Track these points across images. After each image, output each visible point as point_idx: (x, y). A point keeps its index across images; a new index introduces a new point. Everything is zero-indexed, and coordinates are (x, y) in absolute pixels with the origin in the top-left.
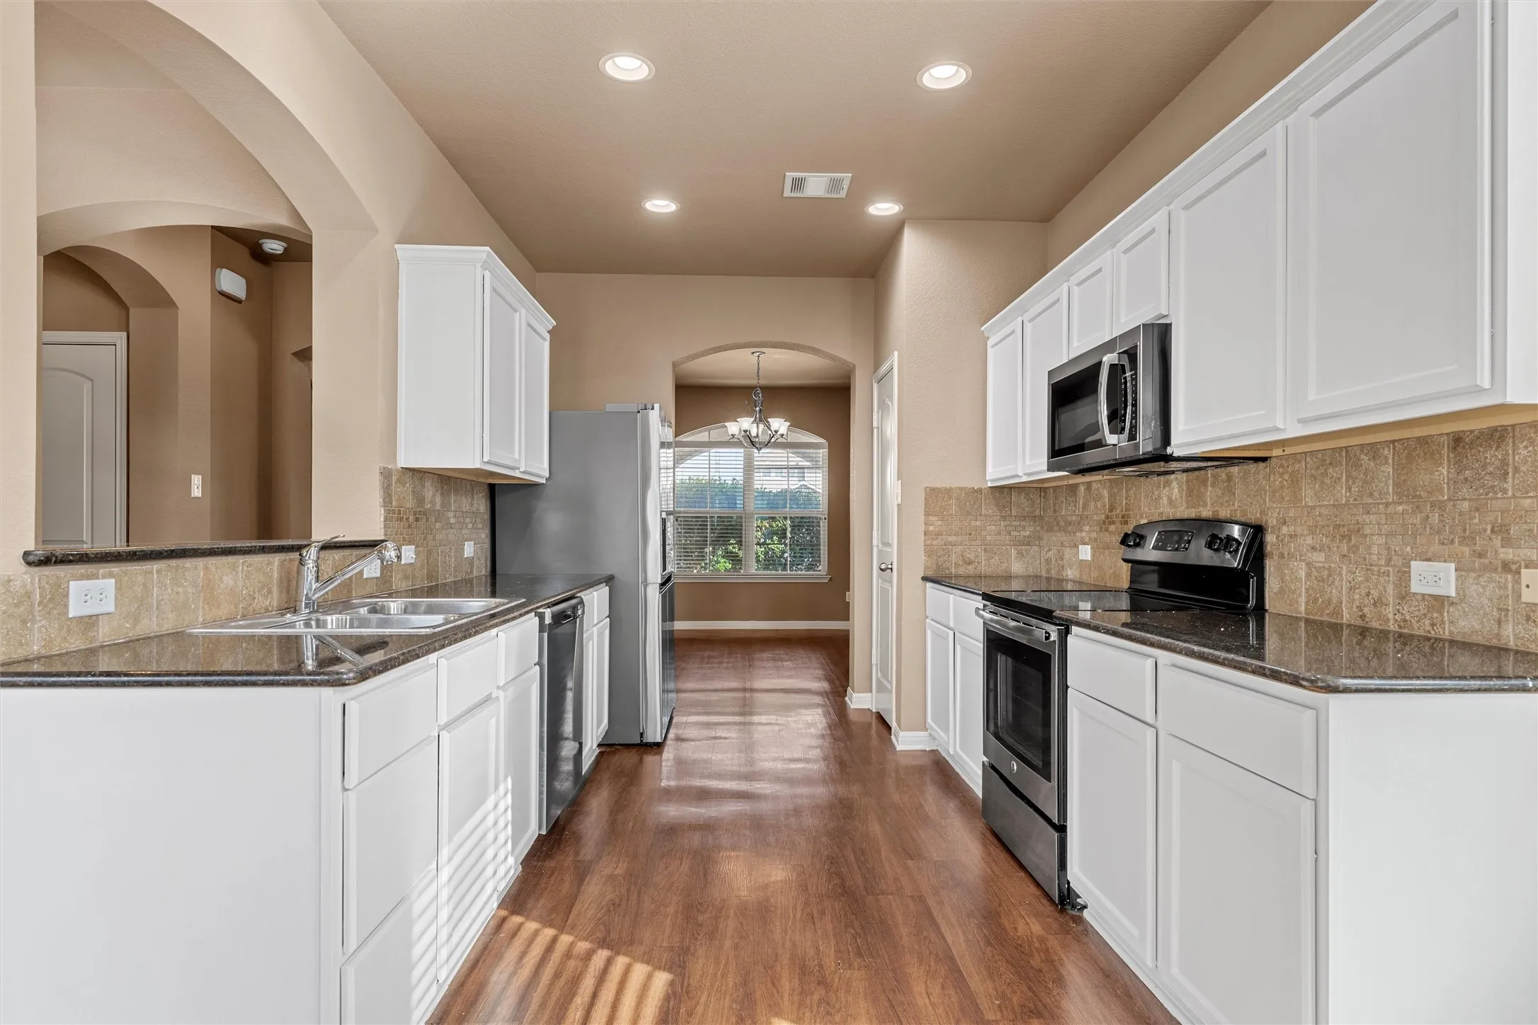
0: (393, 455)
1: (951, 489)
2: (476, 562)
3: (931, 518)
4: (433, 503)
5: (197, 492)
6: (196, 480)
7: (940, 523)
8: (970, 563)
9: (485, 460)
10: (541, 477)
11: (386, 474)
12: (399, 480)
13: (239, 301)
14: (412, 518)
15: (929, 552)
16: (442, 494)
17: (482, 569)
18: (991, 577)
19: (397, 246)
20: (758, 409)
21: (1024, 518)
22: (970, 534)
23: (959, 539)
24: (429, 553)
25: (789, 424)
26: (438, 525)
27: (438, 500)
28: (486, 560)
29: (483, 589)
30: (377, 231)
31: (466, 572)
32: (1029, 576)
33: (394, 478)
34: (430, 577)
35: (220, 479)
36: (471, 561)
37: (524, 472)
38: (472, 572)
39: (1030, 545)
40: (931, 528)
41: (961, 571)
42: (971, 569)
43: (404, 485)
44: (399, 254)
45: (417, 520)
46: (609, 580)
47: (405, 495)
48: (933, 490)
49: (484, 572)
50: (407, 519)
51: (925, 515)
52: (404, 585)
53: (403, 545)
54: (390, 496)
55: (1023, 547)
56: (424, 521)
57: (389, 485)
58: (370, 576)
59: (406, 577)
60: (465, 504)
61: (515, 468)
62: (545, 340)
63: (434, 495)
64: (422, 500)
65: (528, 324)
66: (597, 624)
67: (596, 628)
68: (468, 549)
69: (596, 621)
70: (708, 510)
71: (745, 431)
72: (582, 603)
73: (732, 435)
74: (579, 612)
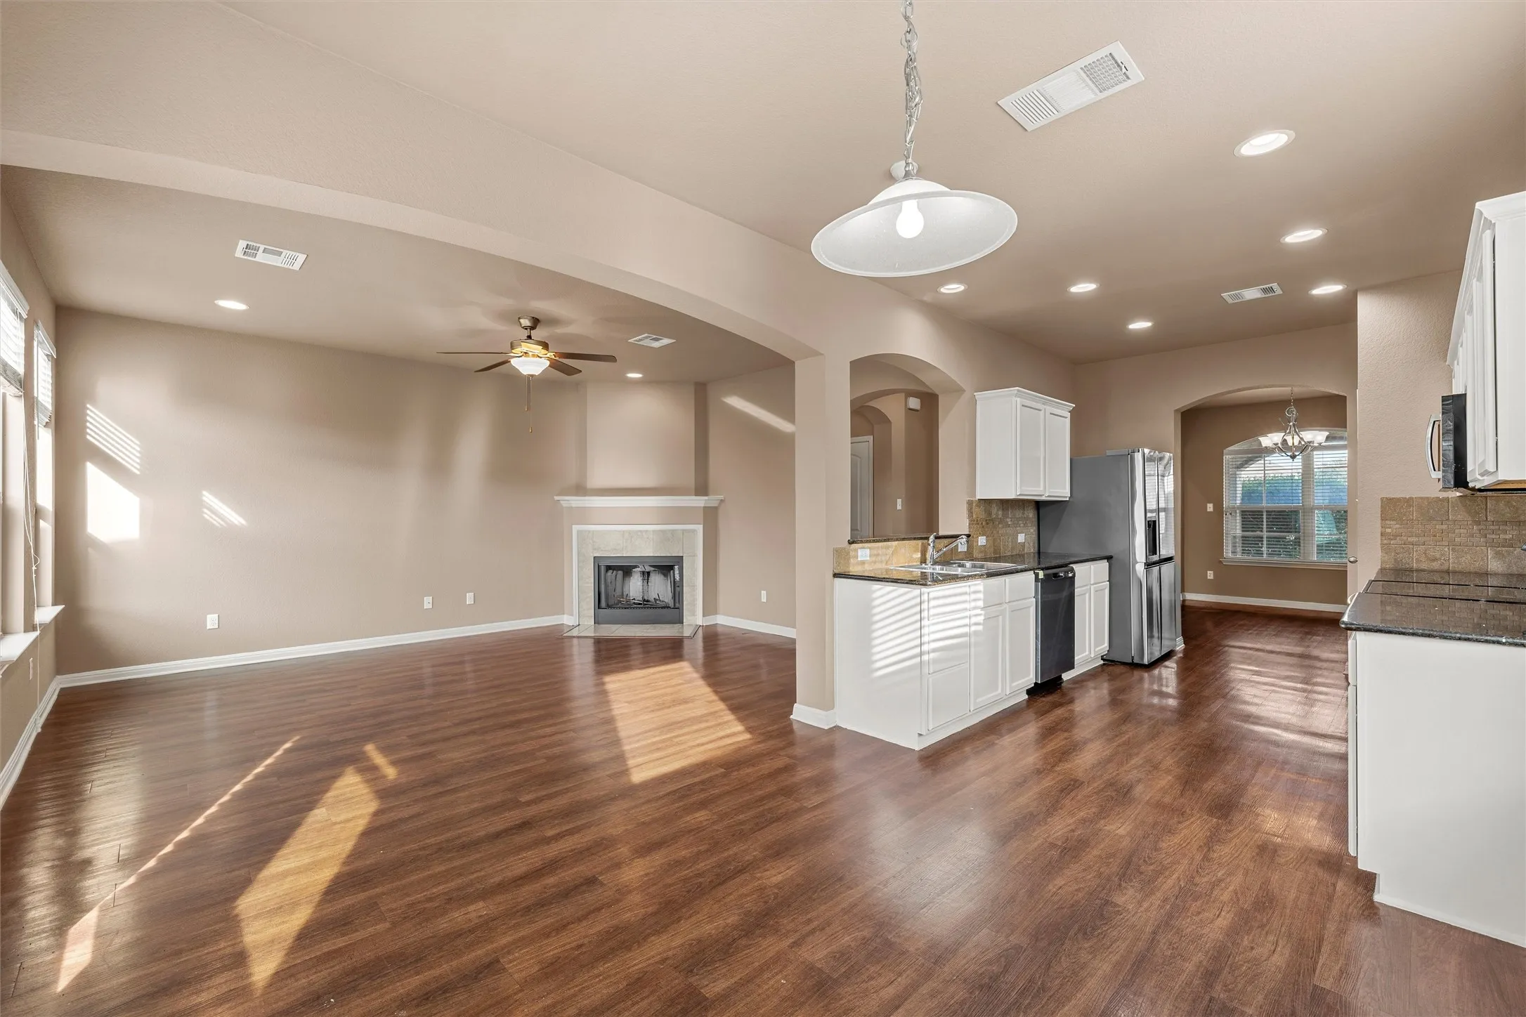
0: (973, 492)
1: (1411, 498)
2: (1027, 545)
3: (1388, 522)
4: (997, 515)
5: (899, 507)
6: (899, 501)
7: (1398, 526)
8: (1435, 560)
9: (1018, 494)
10: (1066, 497)
11: (970, 503)
12: (977, 506)
13: (917, 411)
14: (984, 523)
15: (1385, 548)
16: (1003, 510)
17: (1031, 548)
18: (1460, 572)
19: (975, 394)
20: (1291, 424)
21: (1505, 523)
22: (1435, 536)
23: (1422, 539)
24: (994, 540)
26: (1000, 526)
27: (1000, 513)
28: (1034, 543)
29: (1032, 560)
30: (965, 391)
31: (1020, 551)
32: (1511, 575)
33: (974, 505)
34: (995, 552)
35: (909, 502)
36: (1023, 545)
37: (1048, 496)
38: (1024, 550)
39: (1513, 547)
40: (1389, 530)
41: (1424, 566)
42: (1436, 566)
43: (979, 507)
44: (977, 397)
45: (987, 524)
46: (1109, 558)
47: (979, 513)
48: (1390, 500)
49: (1032, 550)
50: (982, 523)
51: (1382, 520)
52: (980, 556)
53: (980, 536)
54: (972, 513)
55: (1503, 549)
56: (991, 524)
57: (971, 509)
58: (961, 550)
59: (981, 552)
60: (1019, 513)
61: (1041, 495)
62: (1066, 418)
63: (998, 511)
64: (990, 514)
65: (1051, 414)
66: (1093, 584)
67: (1092, 587)
68: (1021, 538)
69: (1092, 582)
70: (1265, 504)
71: (1276, 444)
72: (1072, 571)
73: (1266, 447)
74: (1070, 575)
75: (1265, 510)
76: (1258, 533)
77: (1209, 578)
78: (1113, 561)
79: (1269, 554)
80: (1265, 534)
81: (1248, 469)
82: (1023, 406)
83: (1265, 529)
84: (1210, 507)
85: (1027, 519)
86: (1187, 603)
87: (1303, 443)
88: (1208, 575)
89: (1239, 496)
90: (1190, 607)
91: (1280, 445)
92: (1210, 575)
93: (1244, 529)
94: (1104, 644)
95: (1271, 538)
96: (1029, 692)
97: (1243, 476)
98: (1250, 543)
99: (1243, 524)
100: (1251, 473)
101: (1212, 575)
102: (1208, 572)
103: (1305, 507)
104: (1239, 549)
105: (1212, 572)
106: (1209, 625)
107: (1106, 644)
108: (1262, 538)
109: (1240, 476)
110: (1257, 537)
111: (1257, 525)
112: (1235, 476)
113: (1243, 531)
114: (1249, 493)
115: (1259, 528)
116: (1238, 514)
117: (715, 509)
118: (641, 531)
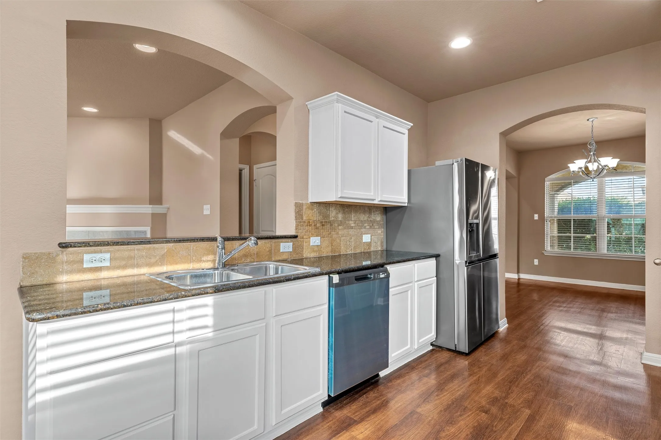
2: (373, 244)
4: (336, 217)
9: (339, 196)
10: (405, 203)
11: (299, 207)
12: (309, 208)
14: (318, 225)
16: (344, 213)
17: (379, 247)
19: (307, 103)
20: (592, 153)
25: (619, 160)
26: (340, 227)
27: (341, 216)
28: (382, 243)
30: (292, 98)
31: (365, 249)
33: (305, 207)
34: (334, 251)
36: (369, 244)
37: (380, 201)
38: (369, 248)
43: (312, 210)
44: (308, 106)
45: (323, 225)
46: (437, 256)
47: (312, 215)
49: (380, 249)
50: (315, 225)
52: (313, 255)
53: (312, 237)
54: (301, 215)
56: (328, 226)
57: (301, 211)
58: (284, 251)
59: (315, 251)
60: (363, 217)
61: (373, 200)
62: (404, 134)
63: (337, 214)
64: (327, 216)
65: (384, 127)
66: (418, 281)
67: (416, 284)
68: (366, 238)
69: (416, 280)
70: (572, 216)
71: (580, 168)
72: (386, 271)
73: (573, 171)
74: (382, 276)
75: (572, 219)
76: (568, 235)
77: (535, 264)
78: (441, 259)
79: (575, 248)
80: (572, 235)
81: (562, 193)
82: (345, 112)
83: (572, 233)
84: (536, 217)
85: (373, 222)
86: (521, 280)
87: (600, 167)
88: (535, 262)
89: (556, 211)
90: (523, 284)
91: (583, 169)
92: (536, 262)
93: (559, 231)
94: (431, 333)
95: (576, 237)
96: (325, 404)
97: (558, 198)
98: (563, 241)
99: (558, 228)
100: (563, 196)
101: (537, 262)
102: (535, 260)
103: (599, 216)
104: (556, 244)
105: (537, 260)
106: (535, 296)
107: (433, 333)
108: (571, 237)
109: (557, 198)
110: (567, 237)
111: (567, 228)
112: (552, 198)
113: (559, 233)
114: (563, 209)
115: (568, 231)
116: (555, 222)
117: (164, 215)
118: (102, 232)
